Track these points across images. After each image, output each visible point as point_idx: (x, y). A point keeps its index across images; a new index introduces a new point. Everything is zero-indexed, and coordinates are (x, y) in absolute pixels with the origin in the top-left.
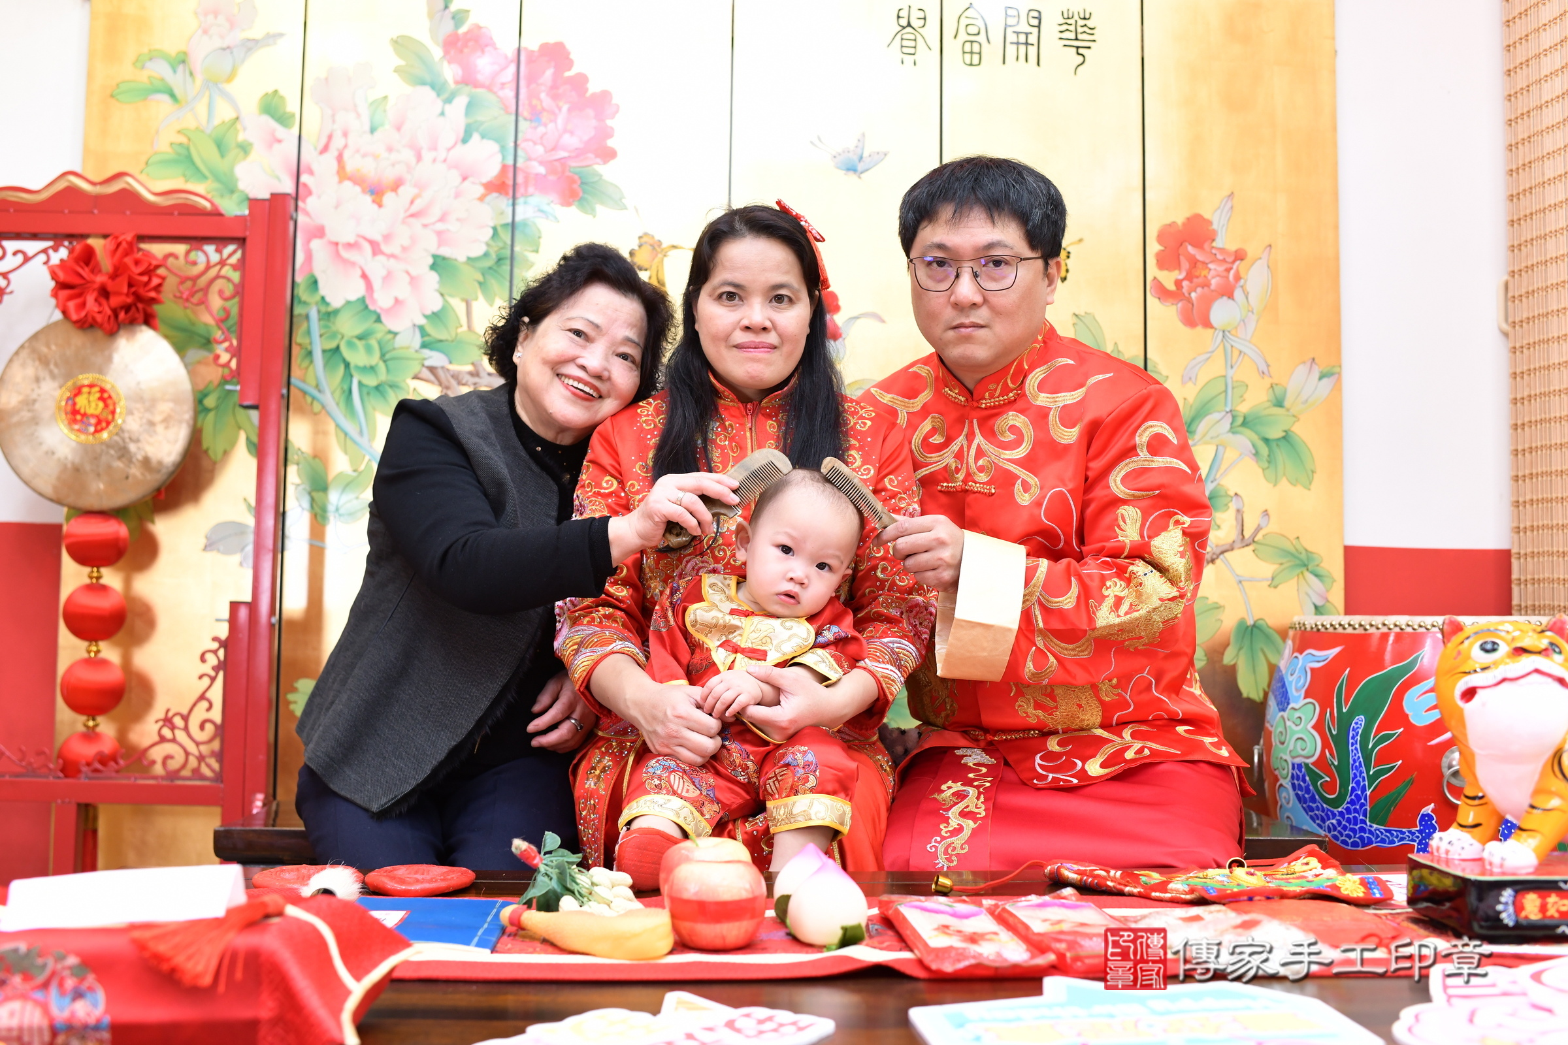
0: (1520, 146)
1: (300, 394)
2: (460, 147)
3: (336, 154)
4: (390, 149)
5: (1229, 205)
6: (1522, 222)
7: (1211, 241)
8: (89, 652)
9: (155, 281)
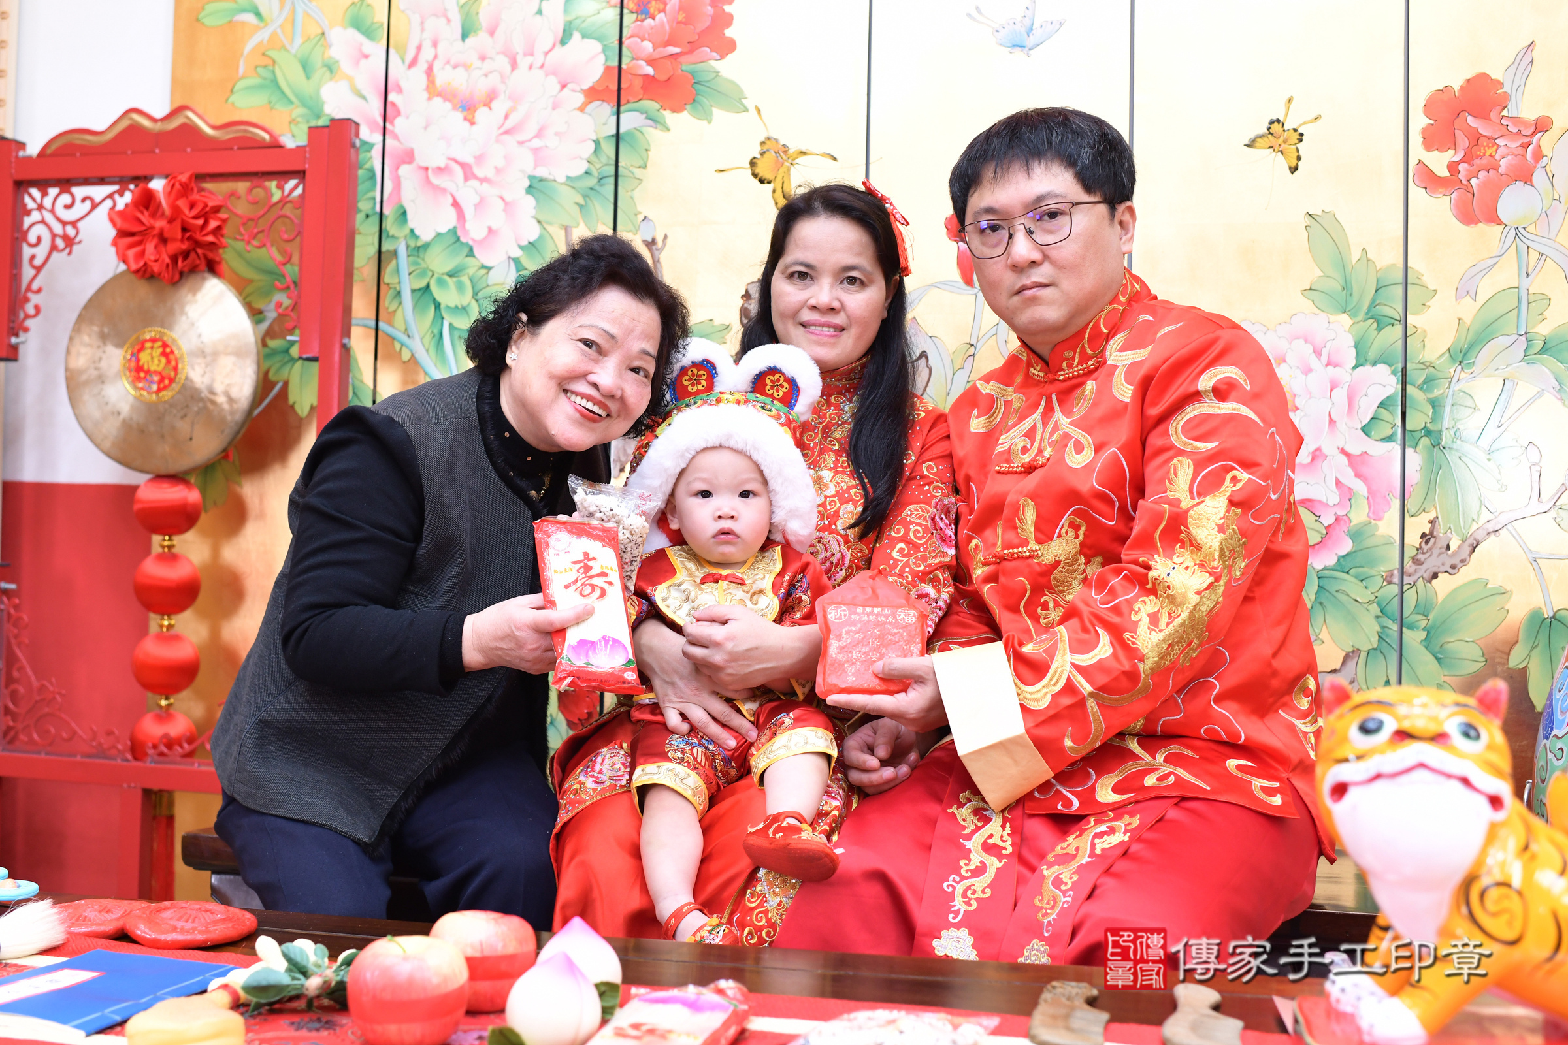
2: (559, 49)
3: (425, 66)
4: (483, 58)
5: (1526, 58)
7: (1500, 108)
8: (162, 626)
9: (213, 224)
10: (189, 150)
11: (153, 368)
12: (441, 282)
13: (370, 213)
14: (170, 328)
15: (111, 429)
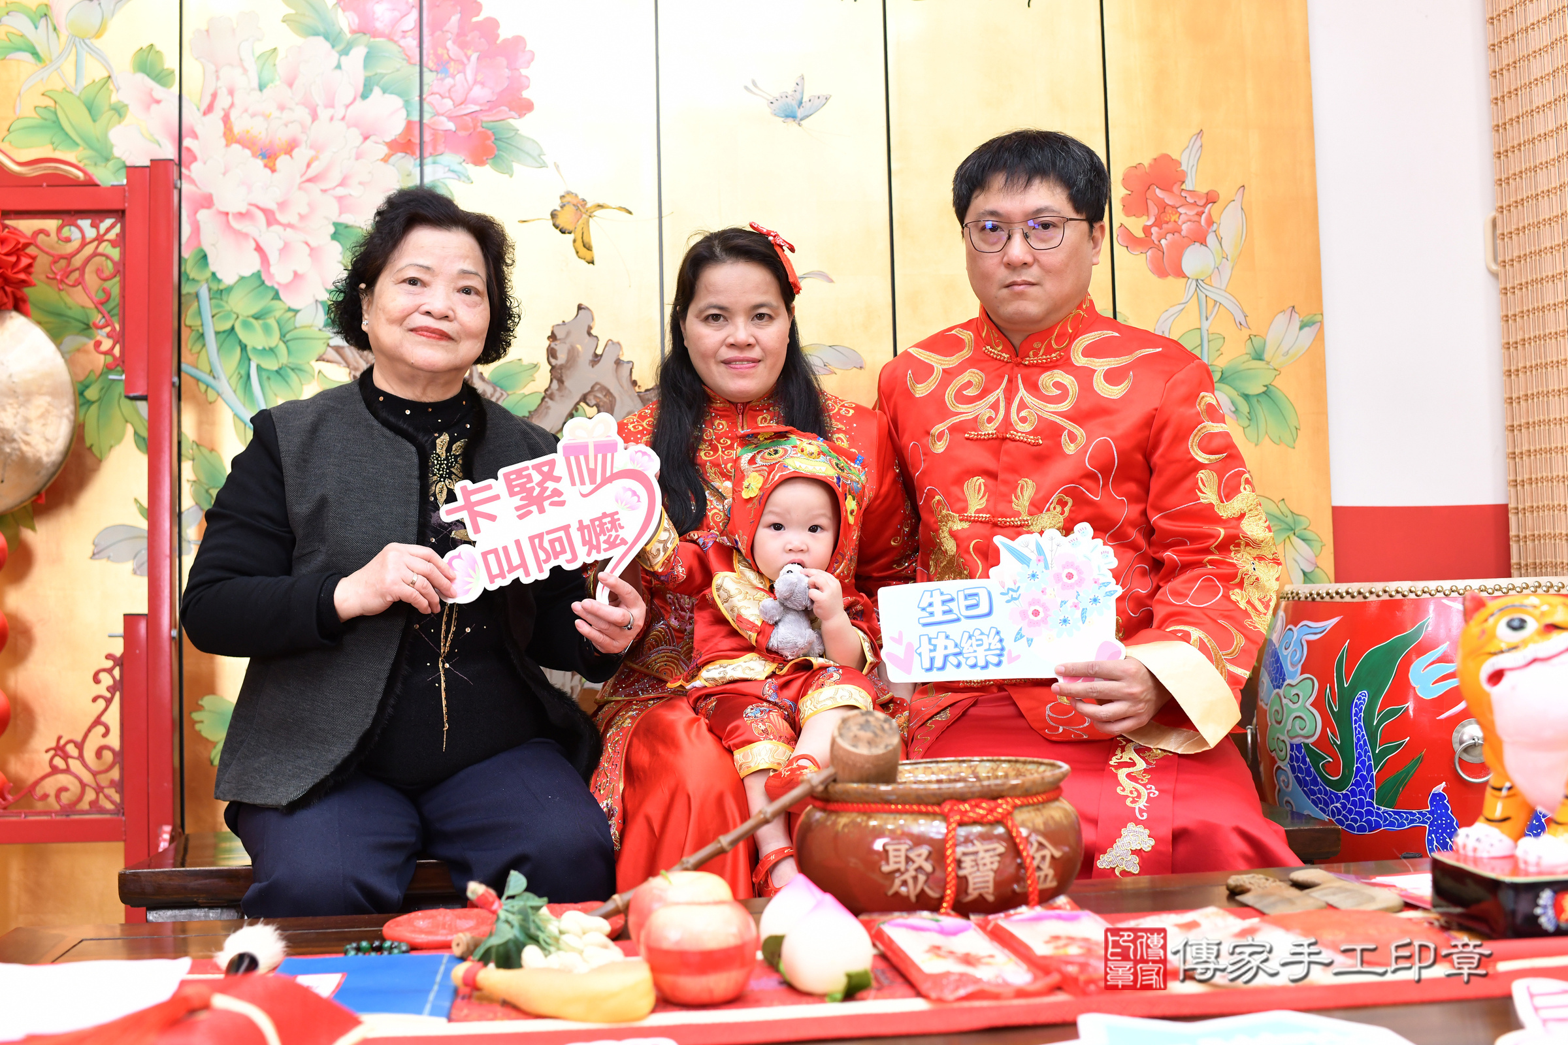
0: (1504, 72)
1: (192, 381)
2: (359, 103)
3: (222, 114)
4: (282, 108)
5: (1198, 144)
6: (1509, 154)
7: (1180, 183)
9: (25, 261)
12: (246, 325)
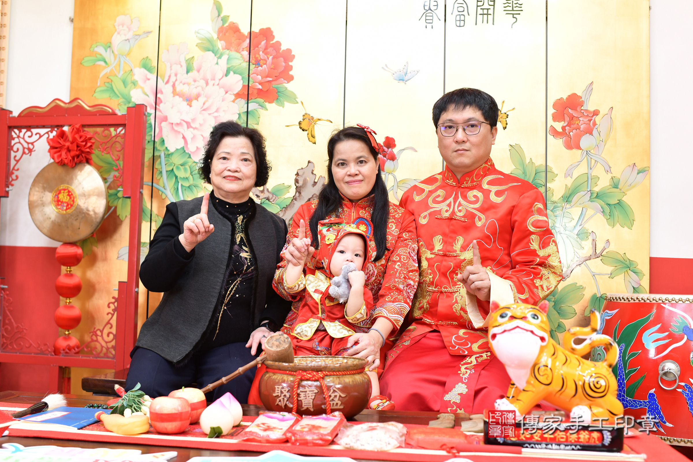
1: (157, 190)
2: (224, 78)
3: (172, 84)
4: (195, 81)
5: (590, 88)
7: (581, 106)
8: (66, 302)
9: (89, 144)
10: (79, 115)
11: (64, 201)
12: (178, 168)
13: (150, 140)
14: (71, 185)
15: (47, 225)
